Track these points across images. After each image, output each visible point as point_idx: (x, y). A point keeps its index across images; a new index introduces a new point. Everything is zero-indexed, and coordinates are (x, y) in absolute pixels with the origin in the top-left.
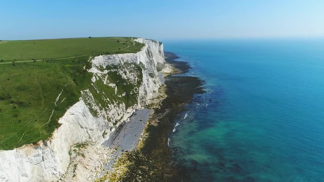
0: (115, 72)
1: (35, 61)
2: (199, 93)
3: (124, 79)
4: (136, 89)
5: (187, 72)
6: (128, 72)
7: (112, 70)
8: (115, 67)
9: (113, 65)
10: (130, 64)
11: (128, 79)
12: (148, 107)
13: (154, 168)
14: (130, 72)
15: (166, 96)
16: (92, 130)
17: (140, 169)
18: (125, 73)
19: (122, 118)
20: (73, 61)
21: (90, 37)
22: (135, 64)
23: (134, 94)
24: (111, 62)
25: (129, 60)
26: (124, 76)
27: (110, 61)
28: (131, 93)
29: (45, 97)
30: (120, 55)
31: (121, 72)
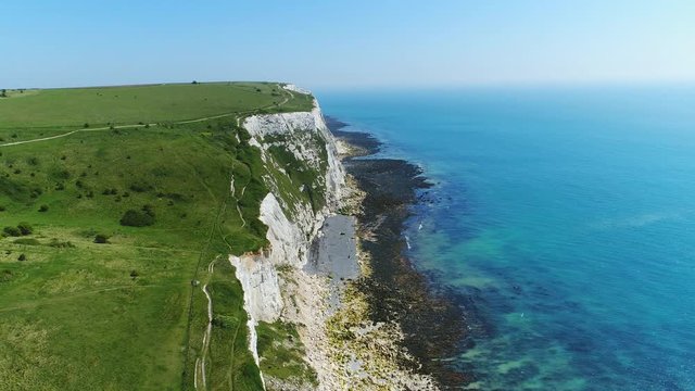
0: (281, 147)
1: (147, 127)
2: (421, 187)
3: (299, 160)
4: (321, 180)
5: (379, 150)
6: (303, 148)
7: (275, 144)
8: (281, 138)
9: (276, 133)
10: (304, 132)
11: (306, 161)
12: (343, 212)
13: (410, 299)
14: (307, 147)
15: (364, 194)
16: (288, 244)
17: (389, 302)
18: (299, 148)
19: (313, 229)
20: (209, 127)
21: (195, 83)
22: (311, 132)
23: (318, 188)
24: (271, 129)
25: (302, 124)
26: (297, 155)
27: (270, 126)
28: (314, 187)
29: (209, 186)
30: (286, 115)
31: (292, 148)
